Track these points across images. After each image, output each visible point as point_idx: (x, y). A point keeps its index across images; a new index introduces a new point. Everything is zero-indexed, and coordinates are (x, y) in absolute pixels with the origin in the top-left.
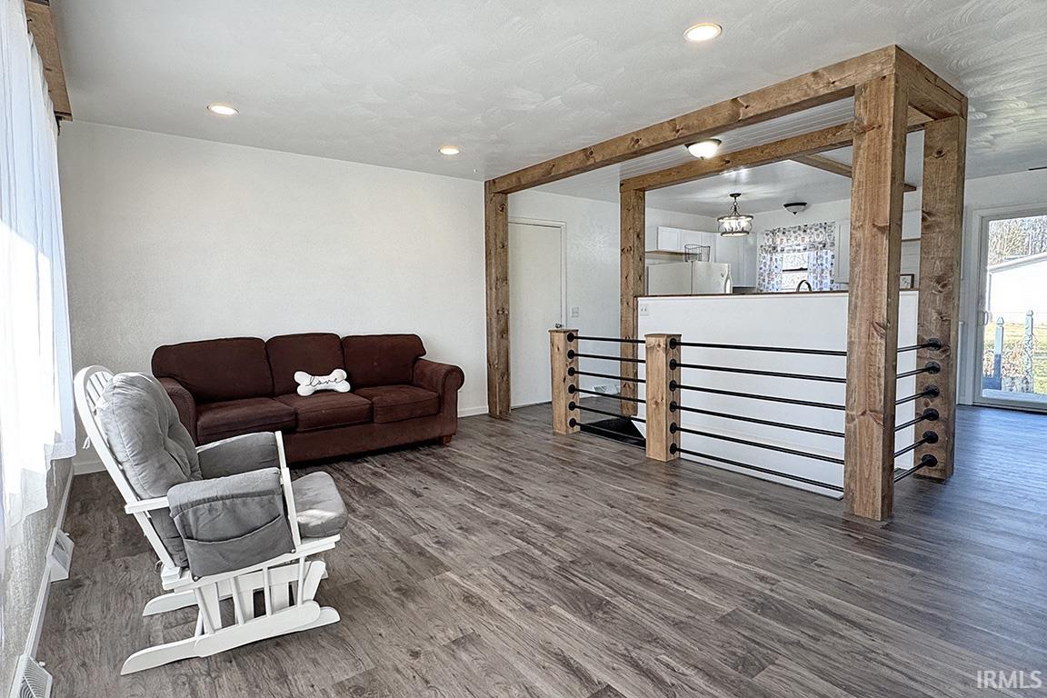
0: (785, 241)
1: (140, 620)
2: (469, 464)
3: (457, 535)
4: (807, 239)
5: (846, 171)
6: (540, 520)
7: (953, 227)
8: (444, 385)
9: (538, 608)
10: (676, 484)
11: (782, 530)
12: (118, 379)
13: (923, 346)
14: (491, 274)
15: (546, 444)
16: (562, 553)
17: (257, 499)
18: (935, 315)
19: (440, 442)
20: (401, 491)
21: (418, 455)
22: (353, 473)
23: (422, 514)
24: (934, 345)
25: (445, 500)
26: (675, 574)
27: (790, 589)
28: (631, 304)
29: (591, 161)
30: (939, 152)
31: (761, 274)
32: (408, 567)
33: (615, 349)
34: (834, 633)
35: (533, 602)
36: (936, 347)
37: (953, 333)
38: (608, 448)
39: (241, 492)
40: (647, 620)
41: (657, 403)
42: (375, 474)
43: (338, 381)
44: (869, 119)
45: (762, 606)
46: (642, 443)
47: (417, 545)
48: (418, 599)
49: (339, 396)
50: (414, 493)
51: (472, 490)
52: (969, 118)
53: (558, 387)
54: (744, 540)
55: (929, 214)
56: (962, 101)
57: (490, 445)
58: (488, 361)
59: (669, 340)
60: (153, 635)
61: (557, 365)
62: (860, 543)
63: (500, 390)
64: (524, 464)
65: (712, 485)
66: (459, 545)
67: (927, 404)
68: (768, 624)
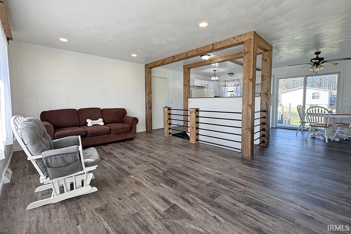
0: (228, 84)
1: (34, 194)
2: (139, 145)
3: (134, 165)
4: (234, 83)
5: (241, 64)
6: (159, 160)
7: (269, 80)
8: (132, 123)
9: (157, 184)
10: (198, 150)
11: (225, 161)
12: (25, 119)
13: (262, 111)
14: (147, 91)
15: (162, 140)
16: (164, 169)
17: (71, 155)
18: (265, 103)
19: (131, 139)
20: (119, 153)
21: (124, 143)
22: (104, 149)
23: (125, 160)
24: (264, 111)
25: (132, 156)
26: (196, 174)
27: (226, 176)
28: (186, 100)
29: (175, 60)
30: (265, 60)
31: (222, 93)
32: (119, 175)
33: (182, 113)
34: (236, 187)
35: (155, 183)
36: (265, 111)
37: (269, 108)
38: (179, 140)
39: (66, 153)
40: (187, 186)
41: (193, 127)
42: (111, 149)
43: (100, 122)
44: (247, 50)
45: (218, 181)
46: (188, 138)
47: (123, 169)
48: (122, 183)
49: (101, 126)
50: (123, 154)
51: (140, 153)
52: (273, 52)
53: (166, 123)
54: (215, 164)
55: (263, 76)
56: (271, 47)
57: (146, 140)
58: (146, 116)
59: (196, 110)
60: (37, 198)
61: (165, 117)
62: (245, 163)
63: (149, 124)
64: (156, 145)
65: (207, 150)
66: (135, 168)
67: (263, 127)
68: (219, 186)
